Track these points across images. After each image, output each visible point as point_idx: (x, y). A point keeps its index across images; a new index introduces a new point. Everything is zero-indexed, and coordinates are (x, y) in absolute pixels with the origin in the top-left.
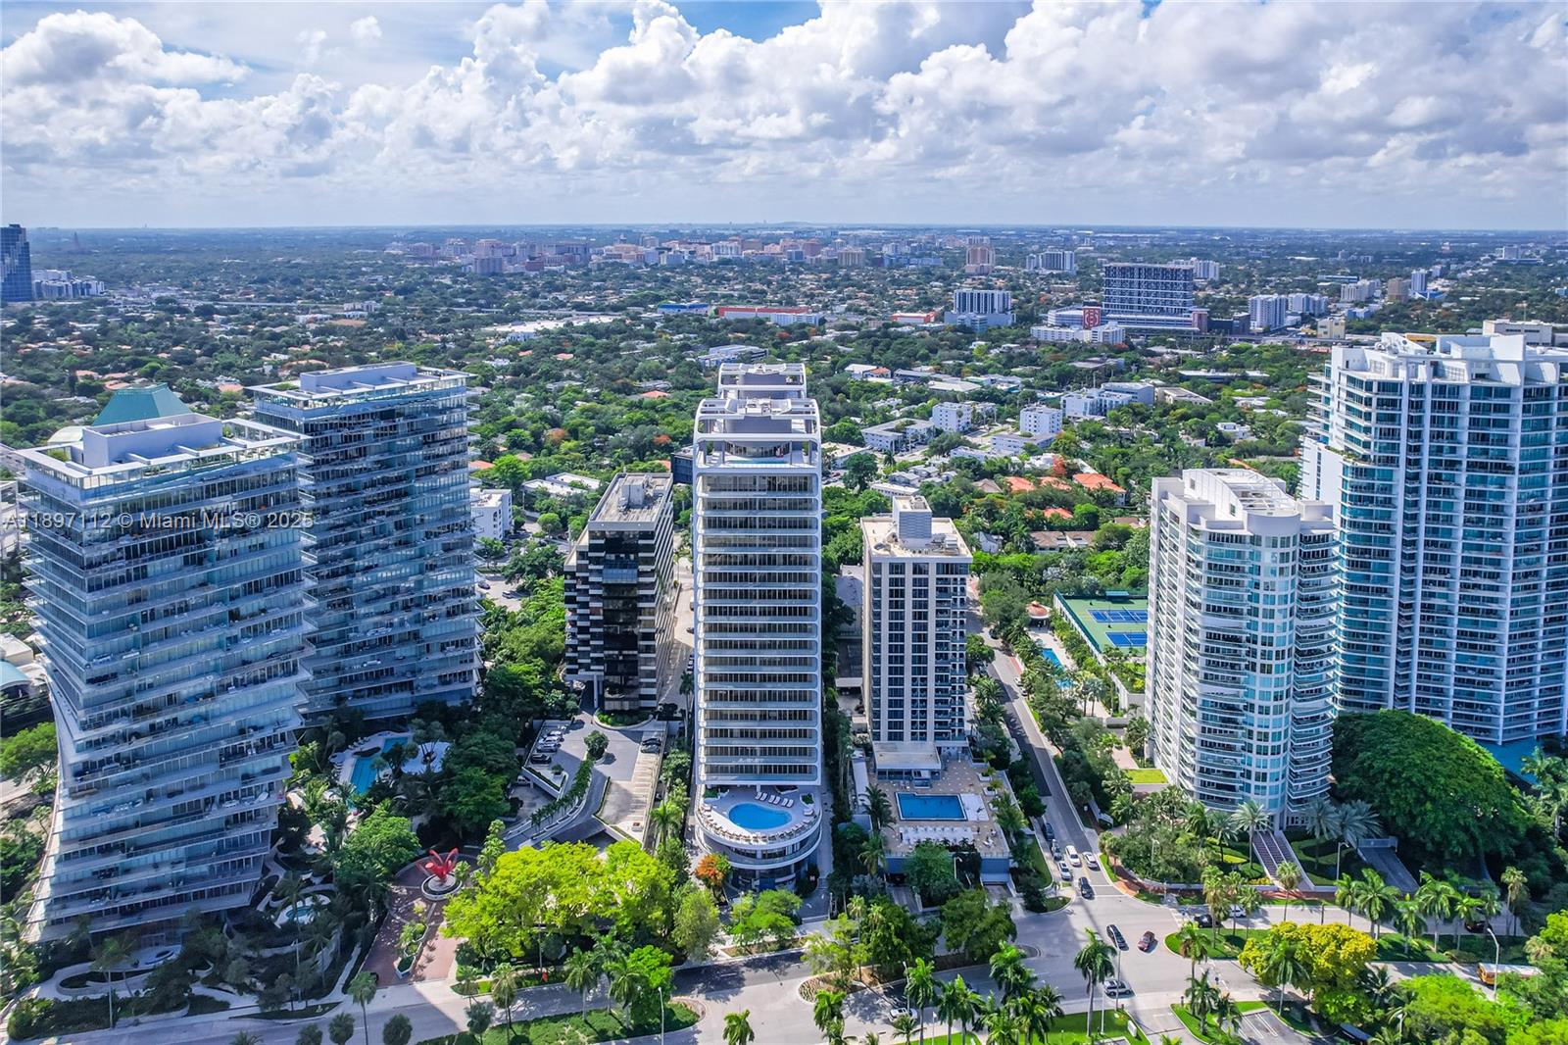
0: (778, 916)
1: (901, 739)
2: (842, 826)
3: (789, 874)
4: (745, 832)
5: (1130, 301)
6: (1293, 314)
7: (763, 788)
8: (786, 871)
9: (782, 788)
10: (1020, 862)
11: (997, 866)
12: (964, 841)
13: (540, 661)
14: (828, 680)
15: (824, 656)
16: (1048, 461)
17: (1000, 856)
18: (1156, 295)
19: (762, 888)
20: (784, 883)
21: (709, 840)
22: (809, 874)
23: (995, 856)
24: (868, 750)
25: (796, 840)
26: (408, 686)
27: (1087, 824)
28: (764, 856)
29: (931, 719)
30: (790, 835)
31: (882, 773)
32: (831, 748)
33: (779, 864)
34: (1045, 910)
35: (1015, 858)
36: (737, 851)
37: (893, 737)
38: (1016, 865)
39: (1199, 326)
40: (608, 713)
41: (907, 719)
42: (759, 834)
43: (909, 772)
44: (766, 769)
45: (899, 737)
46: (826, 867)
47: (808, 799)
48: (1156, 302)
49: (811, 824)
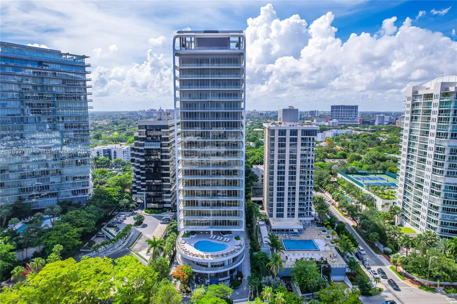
0: (219, 299)
1: (283, 217)
2: (255, 254)
3: (226, 276)
4: (202, 253)
5: (339, 116)
6: (386, 122)
7: (215, 233)
8: (225, 274)
9: (224, 233)
10: (352, 269)
11: (340, 271)
12: (322, 259)
13: (120, 187)
14: (247, 198)
15: (246, 190)
16: (324, 144)
17: (341, 266)
18: (346, 114)
19: (211, 283)
20: (224, 281)
21: (184, 259)
22: (237, 277)
23: (338, 266)
24: (267, 223)
25: (231, 257)
26: (55, 195)
27: (377, 253)
28: (212, 266)
29: (297, 207)
30: (227, 254)
31: (274, 230)
32: (249, 220)
33: (220, 270)
34: (370, 295)
35: (350, 267)
36: (198, 264)
37: (278, 216)
38: (350, 271)
39: (360, 123)
40: (149, 209)
41: (286, 207)
42: (209, 254)
43: (287, 230)
44: (216, 223)
45: (282, 216)
46: (247, 273)
47: (237, 238)
48: (346, 117)
49: (239, 249)
